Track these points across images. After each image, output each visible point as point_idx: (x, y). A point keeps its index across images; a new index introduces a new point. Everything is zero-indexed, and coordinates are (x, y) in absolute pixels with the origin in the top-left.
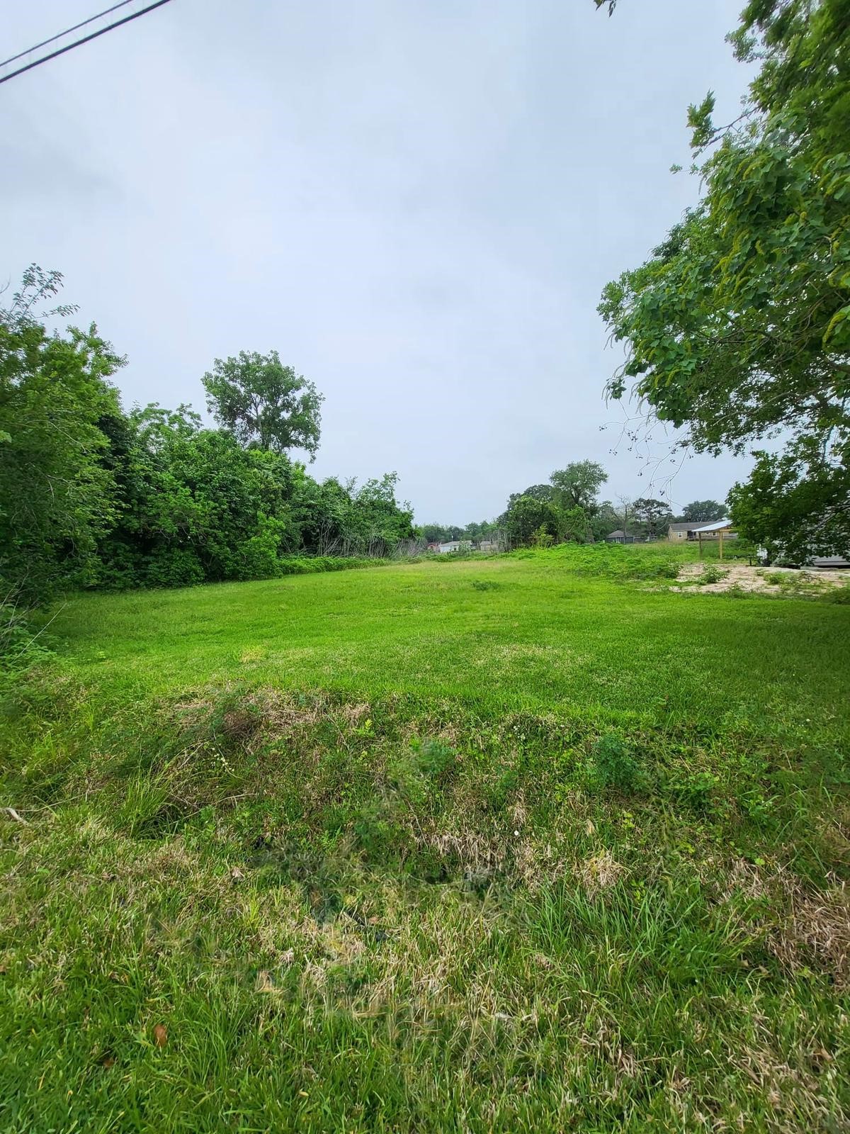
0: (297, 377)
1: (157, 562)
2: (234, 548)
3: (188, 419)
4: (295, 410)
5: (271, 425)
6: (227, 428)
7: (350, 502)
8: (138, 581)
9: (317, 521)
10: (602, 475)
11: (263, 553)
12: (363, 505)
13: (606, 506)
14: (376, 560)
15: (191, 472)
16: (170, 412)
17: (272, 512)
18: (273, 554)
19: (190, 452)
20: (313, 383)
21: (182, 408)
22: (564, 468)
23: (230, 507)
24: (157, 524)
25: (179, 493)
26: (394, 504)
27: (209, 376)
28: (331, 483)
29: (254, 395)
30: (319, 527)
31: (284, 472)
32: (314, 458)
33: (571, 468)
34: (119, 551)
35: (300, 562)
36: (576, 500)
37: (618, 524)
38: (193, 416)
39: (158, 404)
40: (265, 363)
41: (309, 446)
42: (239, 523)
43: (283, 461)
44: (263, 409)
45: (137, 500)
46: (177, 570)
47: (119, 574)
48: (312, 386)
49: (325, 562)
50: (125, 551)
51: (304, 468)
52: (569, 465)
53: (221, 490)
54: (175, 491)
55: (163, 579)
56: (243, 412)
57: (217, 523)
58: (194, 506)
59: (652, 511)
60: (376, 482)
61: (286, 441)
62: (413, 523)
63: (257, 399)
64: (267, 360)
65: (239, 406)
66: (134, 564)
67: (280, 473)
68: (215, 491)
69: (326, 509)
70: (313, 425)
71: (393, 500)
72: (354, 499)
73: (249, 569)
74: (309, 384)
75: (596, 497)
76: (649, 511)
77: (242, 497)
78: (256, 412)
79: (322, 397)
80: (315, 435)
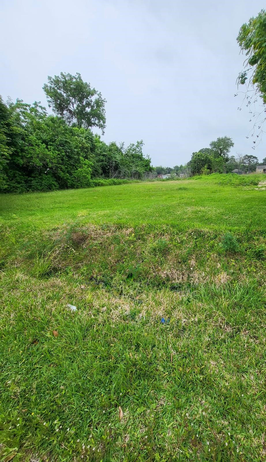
0: (92, 89)
1: (35, 180)
2: (71, 174)
3: (39, 109)
4: (92, 107)
5: (81, 114)
6: (59, 116)
7: (122, 154)
8: (28, 189)
9: (108, 163)
10: (231, 143)
11: (84, 176)
12: (128, 156)
13: (233, 158)
14: (135, 180)
15: (45, 137)
16: (30, 105)
17: (86, 158)
18: (89, 176)
19: (42, 126)
20: (100, 93)
21: (36, 104)
22: (216, 140)
23: (66, 154)
24: (32, 162)
25: (40, 146)
26: (142, 155)
27: (47, 86)
28: (113, 145)
29: (71, 98)
30: (109, 165)
31: (90, 138)
32: (104, 133)
33: (219, 140)
35: (102, 181)
36: (220, 155)
37: (236, 166)
38: (42, 108)
39: (22, 101)
40: (74, 80)
41: (102, 127)
42: (72, 162)
43: (89, 133)
44: (76, 106)
45: (20, 150)
46: (46, 184)
47: (19, 186)
48: (100, 95)
49: (113, 181)
50: (19, 175)
51: (99, 137)
52: (218, 139)
53: (61, 146)
54: (38, 146)
55: (40, 188)
56: (67, 107)
57: (61, 162)
58: (49, 153)
59: (251, 160)
60: (133, 145)
61: (90, 124)
62: (151, 165)
63: (73, 100)
64: (75, 78)
65: (64, 104)
66: (25, 181)
67: (88, 139)
68: (57, 146)
69: (112, 157)
70: (102, 115)
71: (142, 154)
72: (124, 153)
73: (79, 184)
74: (98, 93)
75: (228, 153)
76: (249, 160)
77: (71, 150)
78: (74, 106)
79: (105, 100)
80: (103, 121)
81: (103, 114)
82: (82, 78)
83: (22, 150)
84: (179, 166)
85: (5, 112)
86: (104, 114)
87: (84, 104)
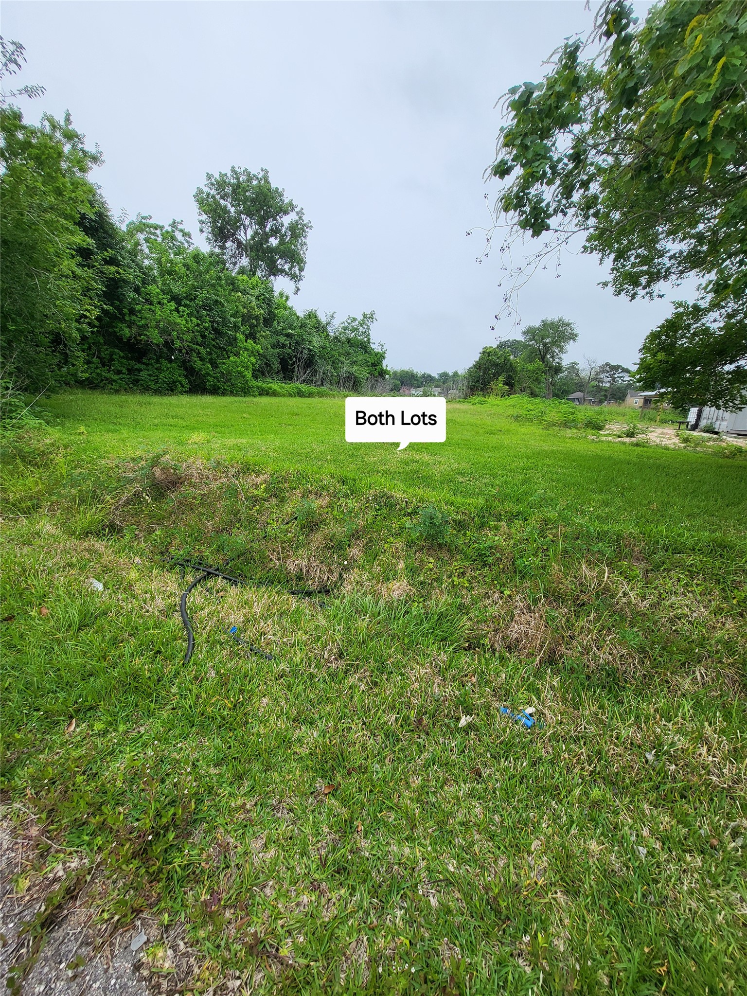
0: (286, 201)
1: (148, 370)
2: (215, 365)
3: (179, 236)
4: (283, 237)
5: (259, 251)
6: (217, 250)
7: (327, 336)
8: (132, 385)
9: (293, 351)
10: (572, 334)
11: (240, 373)
12: (339, 341)
13: (573, 367)
14: (345, 392)
15: (177, 288)
16: (163, 227)
17: (251, 336)
18: (249, 374)
19: (177, 269)
20: (302, 209)
21: (174, 225)
22: (537, 324)
23: (212, 326)
24: (145, 335)
25: (165, 306)
26: (369, 343)
27: (201, 192)
28: (312, 315)
29: (244, 217)
30: (295, 356)
31: (267, 299)
32: (298, 290)
33: (545, 324)
34: (114, 357)
35: (276, 386)
36: (543, 357)
37: (580, 386)
38: (186, 234)
39: (151, 217)
40: (255, 182)
41: (294, 277)
42: (222, 342)
43: (267, 288)
44: (252, 233)
45: (129, 310)
46: (165, 380)
47: (114, 377)
48: (300, 214)
49: (297, 388)
50: (120, 357)
51: (287, 298)
52: (543, 321)
53: (205, 309)
54: (162, 304)
55: (153, 386)
56: (234, 234)
57: (200, 339)
58: (178, 320)
59: (616, 376)
60: (355, 320)
61: (273, 270)
62: (385, 363)
63: (247, 221)
64: (257, 178)
65: (229, 227)
66: (128, 370)
67: (264, 300)
68: (198, 309)
69: (303, 340)
70: (299, 254)
71: (369, 339)
72: (332, 334)
73: (228, 386)
74: (297, 209)
75: (563, 356)
76: (612, 376)
77: (224, 318)
78: (246, 235)
79: (310, 225)
80: (300, 266)
81: (302, 252)
82: (270, 180)
83: (132, 312)
84: (451, 374)
85: (113, 238)
86: (304, 253)
87: (267, 229)
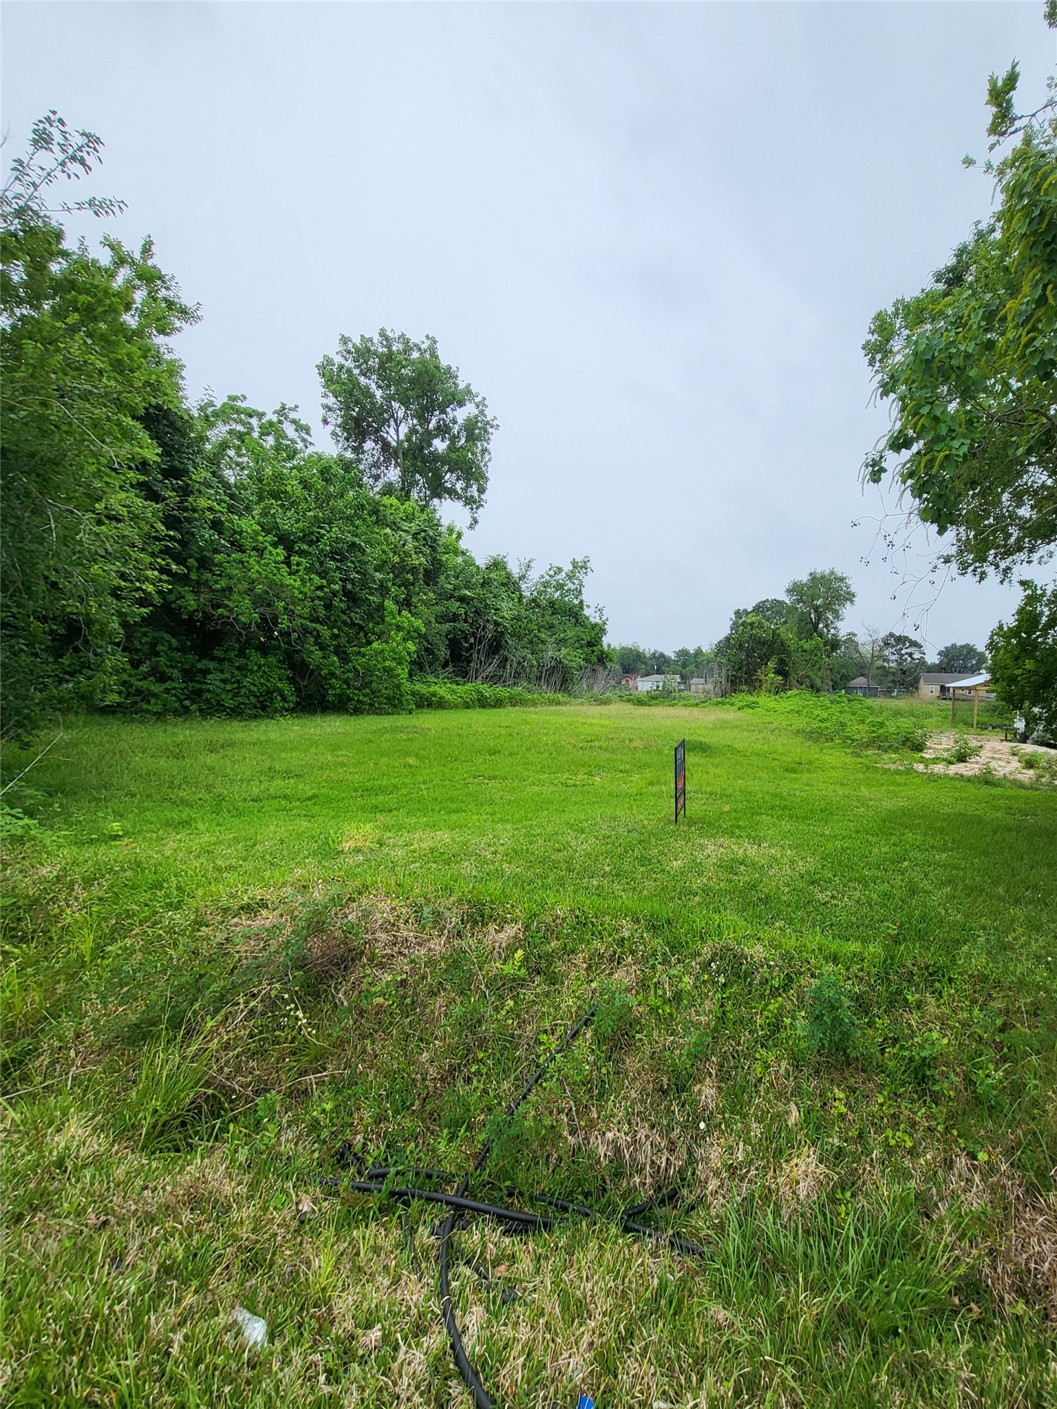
0: (462, 386)
2: (344, 658)
3: (289, 429)
4: (453, 440)
5: (416, 458)
6: (349, 455)
7: (520, 598)
9: (471, 625)
11: (388, 671)
12: (538, 606)
14: (550, 695)
15: (288, 522)
16: (264, 415)
17: (407, 604)
18: (403, 671)
19: (288, 488)
20: (485, 399)
21: (282, 412)
23: (344, 587)
26: (582, 609)
27: (330, 363)
28: (497, 565)
29: (395, 405)
30: (474, 635)
31: (429, 539)
32: (476, 521)
35: (442, 689)
38: (298, 426)
39: (244, 398)
40: (415, 355)
41: (470, 502)
42: (356, 615)
43: (430, 520)
44: (406, 430)
48: (482, 404)
49: (477, 692)
51: (459, 536)
53: (333, 559)
56: (377, 431)
57: (322, 612)
58: (289, 581)
60: (560, 570)
61: (438, 489)
63: (399, 412)
64: (419, 349)
65: (370, 419)
67: (424, 539)
68: (322, 557)
69: (486, 606)
70: (479, 468)
72: (526, 594)
73: (365, 695)
74: (477, 400)
77: (364, 574)
78: (396, 434)
79: (495, 423)
80: (479, 485)
81: (482, 464)
82: (439, 353)
86: (485, 465)
87: (431, 426)
